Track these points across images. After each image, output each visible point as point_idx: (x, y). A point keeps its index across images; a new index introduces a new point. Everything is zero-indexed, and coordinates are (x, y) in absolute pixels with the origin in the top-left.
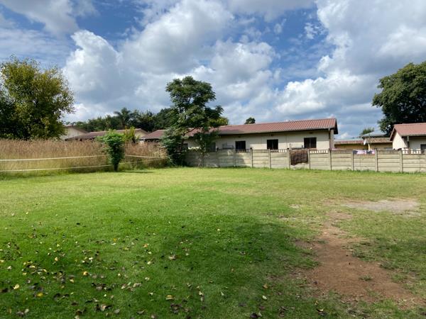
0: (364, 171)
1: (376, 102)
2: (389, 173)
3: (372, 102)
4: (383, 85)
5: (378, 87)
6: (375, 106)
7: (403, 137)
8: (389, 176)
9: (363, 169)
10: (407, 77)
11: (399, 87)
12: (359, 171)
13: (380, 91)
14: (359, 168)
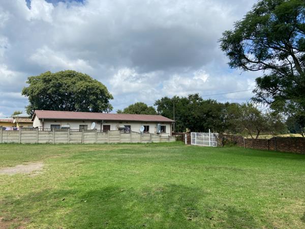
0: (10, 144)
1: (25, 93)
2: (28, 144)
3: (22, 92)
4: (30, 82)
5: (27, 82)
6: (24, 96)
7: (40, 119)
8: (28, 147)
9: (9, 142)
10: (47, 80)
11: (41, 85)
12: (6, 143)
13: (28, 85)
14: (6, 141)
